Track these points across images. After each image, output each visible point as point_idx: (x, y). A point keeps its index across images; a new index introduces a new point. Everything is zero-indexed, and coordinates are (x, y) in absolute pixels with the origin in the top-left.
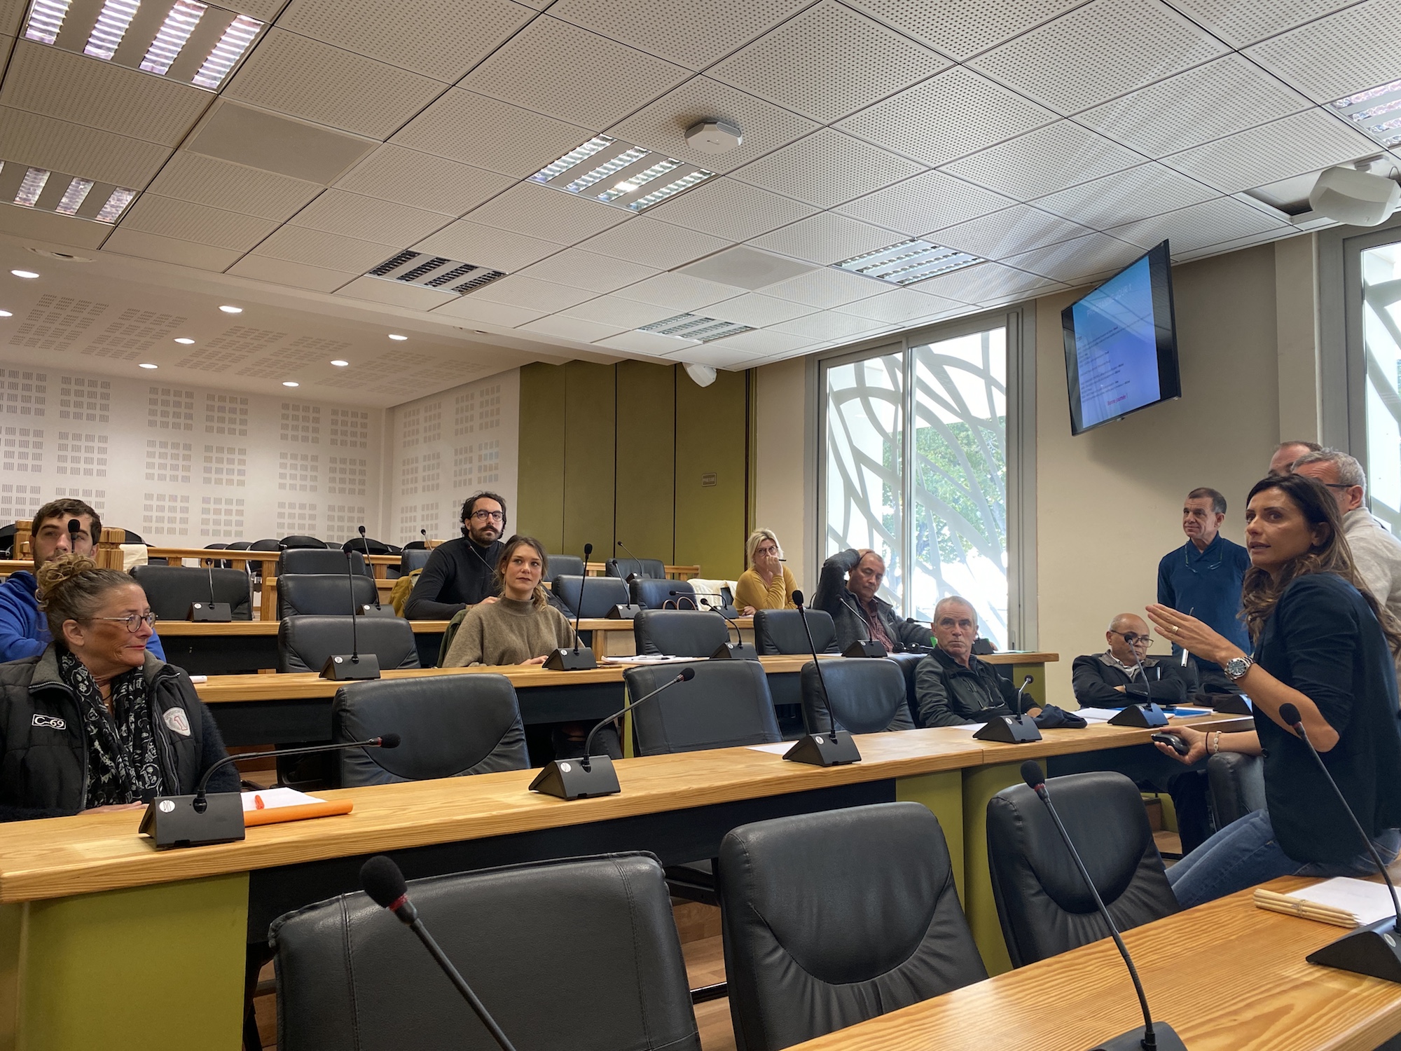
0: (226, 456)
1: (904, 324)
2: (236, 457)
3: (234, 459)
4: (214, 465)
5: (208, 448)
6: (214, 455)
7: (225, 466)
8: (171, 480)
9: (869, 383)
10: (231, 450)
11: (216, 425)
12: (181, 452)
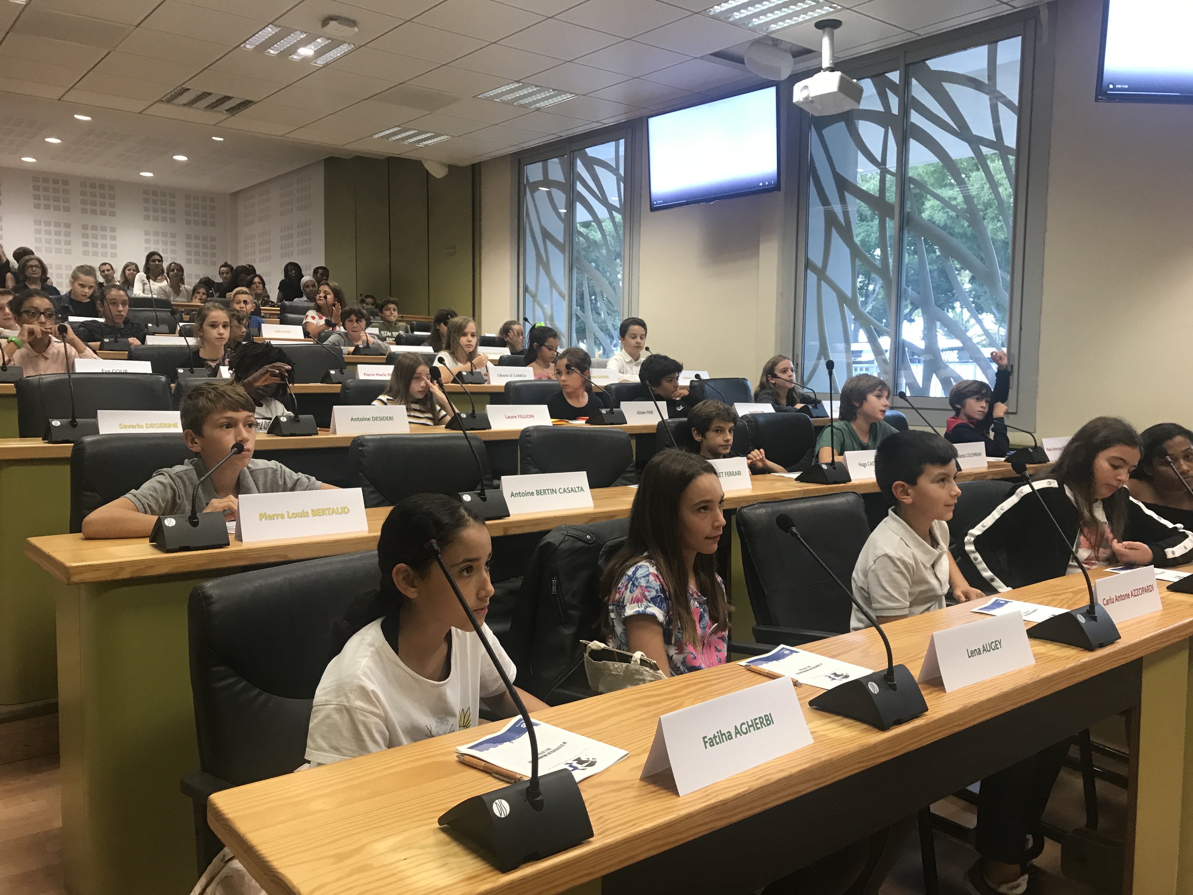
0: (99, 233)
1: (561, 134)
2: (108, 234)
3: (106, 236)
4: (90, 240)
5: (85, 227)
6: (90, 232)
7: (100, 241)
8: (56, 252)
9: (551, 177)
10: (104, 229)
11: (89, 207)
12: (62, 229)
